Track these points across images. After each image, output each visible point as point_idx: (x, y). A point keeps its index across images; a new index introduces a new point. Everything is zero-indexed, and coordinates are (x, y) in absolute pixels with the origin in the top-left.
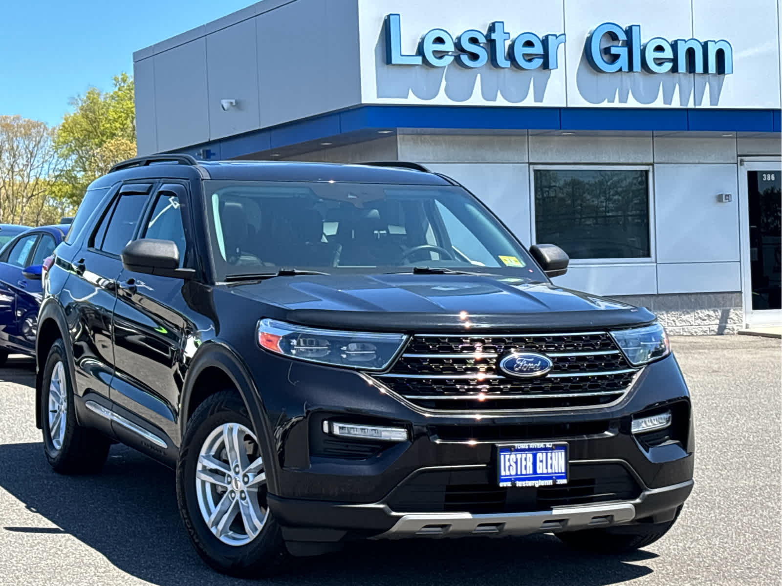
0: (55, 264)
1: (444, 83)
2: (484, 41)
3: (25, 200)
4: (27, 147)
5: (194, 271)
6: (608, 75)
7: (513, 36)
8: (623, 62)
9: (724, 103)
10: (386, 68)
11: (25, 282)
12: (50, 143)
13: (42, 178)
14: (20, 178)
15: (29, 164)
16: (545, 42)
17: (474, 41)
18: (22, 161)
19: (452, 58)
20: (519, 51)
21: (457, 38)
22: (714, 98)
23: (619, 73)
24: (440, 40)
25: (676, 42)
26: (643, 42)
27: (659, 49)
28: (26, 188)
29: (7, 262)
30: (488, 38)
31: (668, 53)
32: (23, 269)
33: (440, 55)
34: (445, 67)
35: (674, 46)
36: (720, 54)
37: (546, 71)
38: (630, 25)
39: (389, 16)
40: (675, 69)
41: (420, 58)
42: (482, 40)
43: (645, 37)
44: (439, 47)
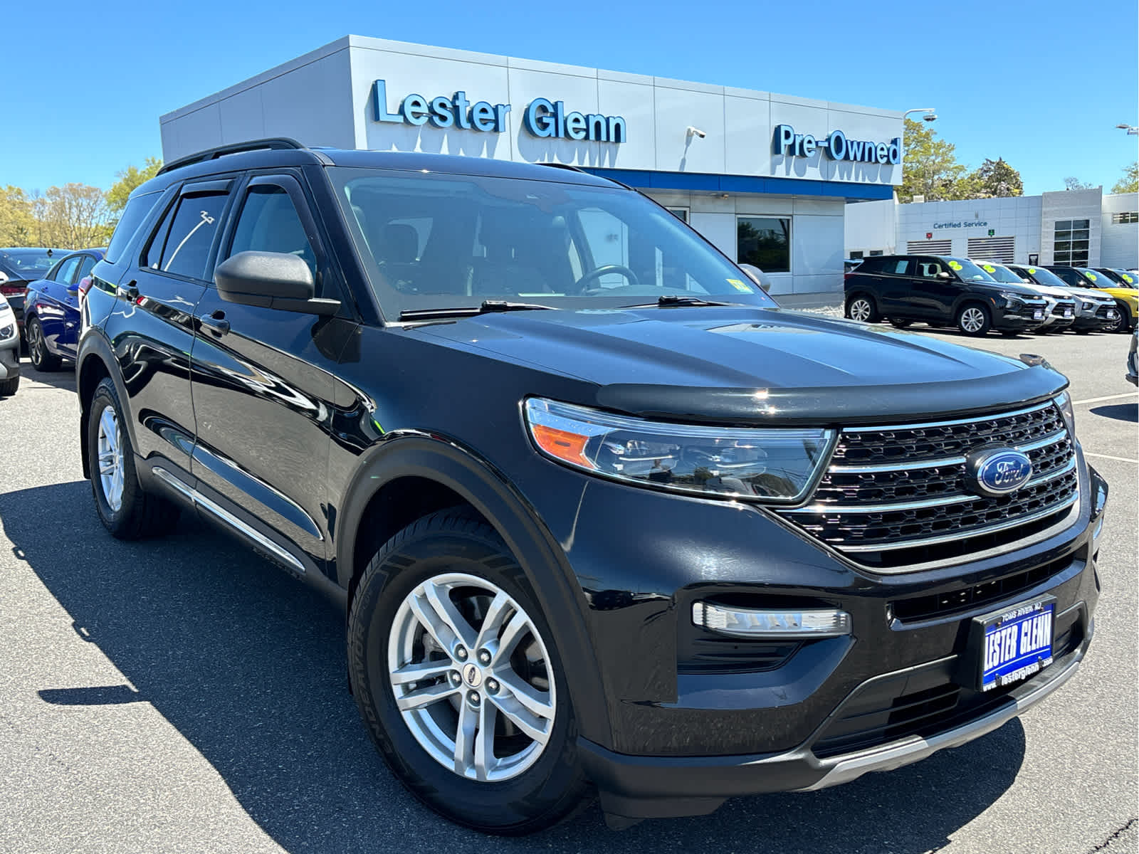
0: (94, 286)
1: (419, 140)
2: (451, 106)
3: (89, 239)
4: (89, 204)
5: (339, 302)
6: (540, 139)
7: (472, 104)
8: (551, 129)
9: (618, 165)
10: (375, 125)
11: (71, 299)
12: (105, 202)
13: (100, 225)
14: (85, 225)
15: (91, 216)
16: (496, 110)
17: (443, 105)
18: (85, 214)
19: (427, 118)
20: (477, 116)
21: (429, 103)
22: (612, 160)
23: (549, 138)
24: (416, 104)
25: (588, 116)
26: (565, 115)
27: (577, 120)
28: (89, 230)
29: (55, 280)
30: (453, 103)
31: (582, 125)
32: (68, 286)
33: (417, 115)
34: (420, 126)
35: (587, 119)
36: (618, 127)
37: (496, 134)
38: (556, 101)
39: (376, 82)
40: (587, 137)
41: (402, 117)
42: (449, 105)
43: (566, 111)
44: (416, 109)
